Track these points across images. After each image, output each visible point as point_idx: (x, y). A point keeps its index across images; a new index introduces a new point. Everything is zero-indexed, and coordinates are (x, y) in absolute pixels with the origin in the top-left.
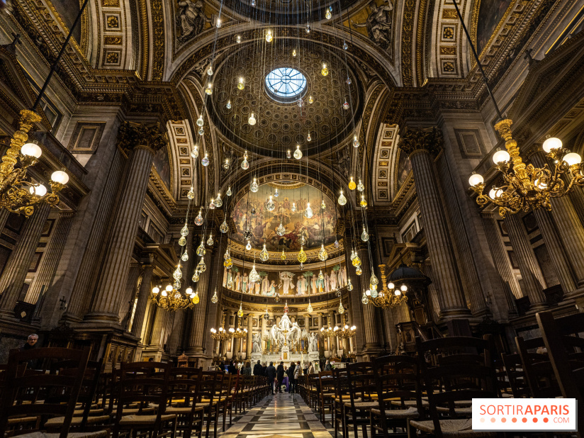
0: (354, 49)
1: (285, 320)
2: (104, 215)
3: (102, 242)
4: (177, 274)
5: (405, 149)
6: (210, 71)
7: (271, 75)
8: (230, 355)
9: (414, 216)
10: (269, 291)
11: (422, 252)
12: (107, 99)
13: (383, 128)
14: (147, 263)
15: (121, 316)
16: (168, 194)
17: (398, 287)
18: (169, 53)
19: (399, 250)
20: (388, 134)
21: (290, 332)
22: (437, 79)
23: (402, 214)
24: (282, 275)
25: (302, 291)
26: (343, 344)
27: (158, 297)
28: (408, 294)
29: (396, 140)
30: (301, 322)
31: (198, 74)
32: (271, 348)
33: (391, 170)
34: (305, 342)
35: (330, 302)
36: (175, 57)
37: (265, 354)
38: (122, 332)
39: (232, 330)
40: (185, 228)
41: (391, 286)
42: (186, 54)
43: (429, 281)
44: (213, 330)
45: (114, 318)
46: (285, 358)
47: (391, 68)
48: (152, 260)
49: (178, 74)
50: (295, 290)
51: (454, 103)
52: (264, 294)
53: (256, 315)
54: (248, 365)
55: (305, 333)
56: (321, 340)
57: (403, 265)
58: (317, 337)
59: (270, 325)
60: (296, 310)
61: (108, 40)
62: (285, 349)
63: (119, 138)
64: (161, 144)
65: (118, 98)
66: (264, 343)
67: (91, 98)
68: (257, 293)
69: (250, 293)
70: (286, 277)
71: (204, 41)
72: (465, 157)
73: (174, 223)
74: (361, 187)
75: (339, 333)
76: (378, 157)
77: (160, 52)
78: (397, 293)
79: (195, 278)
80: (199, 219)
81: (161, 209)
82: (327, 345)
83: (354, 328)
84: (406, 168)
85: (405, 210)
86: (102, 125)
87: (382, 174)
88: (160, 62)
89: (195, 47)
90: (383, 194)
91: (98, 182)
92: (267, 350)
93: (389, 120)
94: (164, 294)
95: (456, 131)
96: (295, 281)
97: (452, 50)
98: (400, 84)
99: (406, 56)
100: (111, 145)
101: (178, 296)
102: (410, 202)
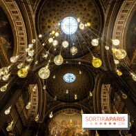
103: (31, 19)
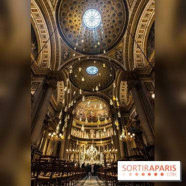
0: (112, 61)
1: (92, 147)
2: (36, 109)
3: (35, 118)
4: (58, 128)
5: (129, 89)
6: (71, 67)
7: (88, 69)
8: (72, 160)
9: (134, 110)
10: (86, 137)
11: (138, 122)
12: (42, 76)
13: (122, 82)
14: (47, 125)
15: (38, 144)
16: (56, 103)
17: (131, 134)
18: (60, 63)
19: (130, 122)
20: (124, 84)
21: (94, 152)
22: (137, 68)
23: (130, 110)
24: (91, 131)
25: (98, 137)
26: (112, 157)
27: (50, 137)
28: (135, 137)
29: (126, 86)
30: (97, 148)
31: (67, 69)
32: (87, 158)
33: (125, 95)
34: (99, 156)
35: (107, 141)
36: (61, 64)
37: (85, 160)
38: (37, 149)
39: (73, 150)
40: (61, 113)
41: (129, 134)
42: (64, 64)
43: (142, 133)
44: (67, 150)
45: (35, 144)
46: (92, 162)
47: (123, 66)
48: (49, 124)
49: (62, 69)
50: (95, 137)
51: (143, 75)
52: (85, 138)
53: (82, 145)
54: (79, 164)
55: (99, 153)
56: (105, 155)
57: (132, 127)
58: (103, 154)
59: (87, 149)
60: (96, 144)
61: (44, 61)
62: (92, 158)
63: (43, 86)
64: (55, 88)
65: (45, 75)
66: (84, 156)
67: (38, 76)
68: (82, 137)
69: (80, 137)
70: (92, 131)
71: (70, 60)
72: (149, 91)
73: (57, 112)
74: (117, 99)
75: (111, 153)
76: (121, 91)
77: (57, 63)
78: (131, 136)
79: (63, 130)
80: (66, 110)
81: (53, 108)
82: (107, 157)
83: (116, 150)
84: (130, 94)
85: (131, 108)
86: (39, 83)
87: (123, 96)
88: (57, 66)
89: (67, 62)
90: (123, 103)
91: (36, 99)
92: (86, 159)
93: (124, 80)
94: (52, 136)
95: (145, 83)
96: (95, 133)
97: (140, 61)
98: (126, 70)
99: (127, 62)
100: (41, 89)
101: (57, 137)
102: (132, 106)
103: (51, 15)
